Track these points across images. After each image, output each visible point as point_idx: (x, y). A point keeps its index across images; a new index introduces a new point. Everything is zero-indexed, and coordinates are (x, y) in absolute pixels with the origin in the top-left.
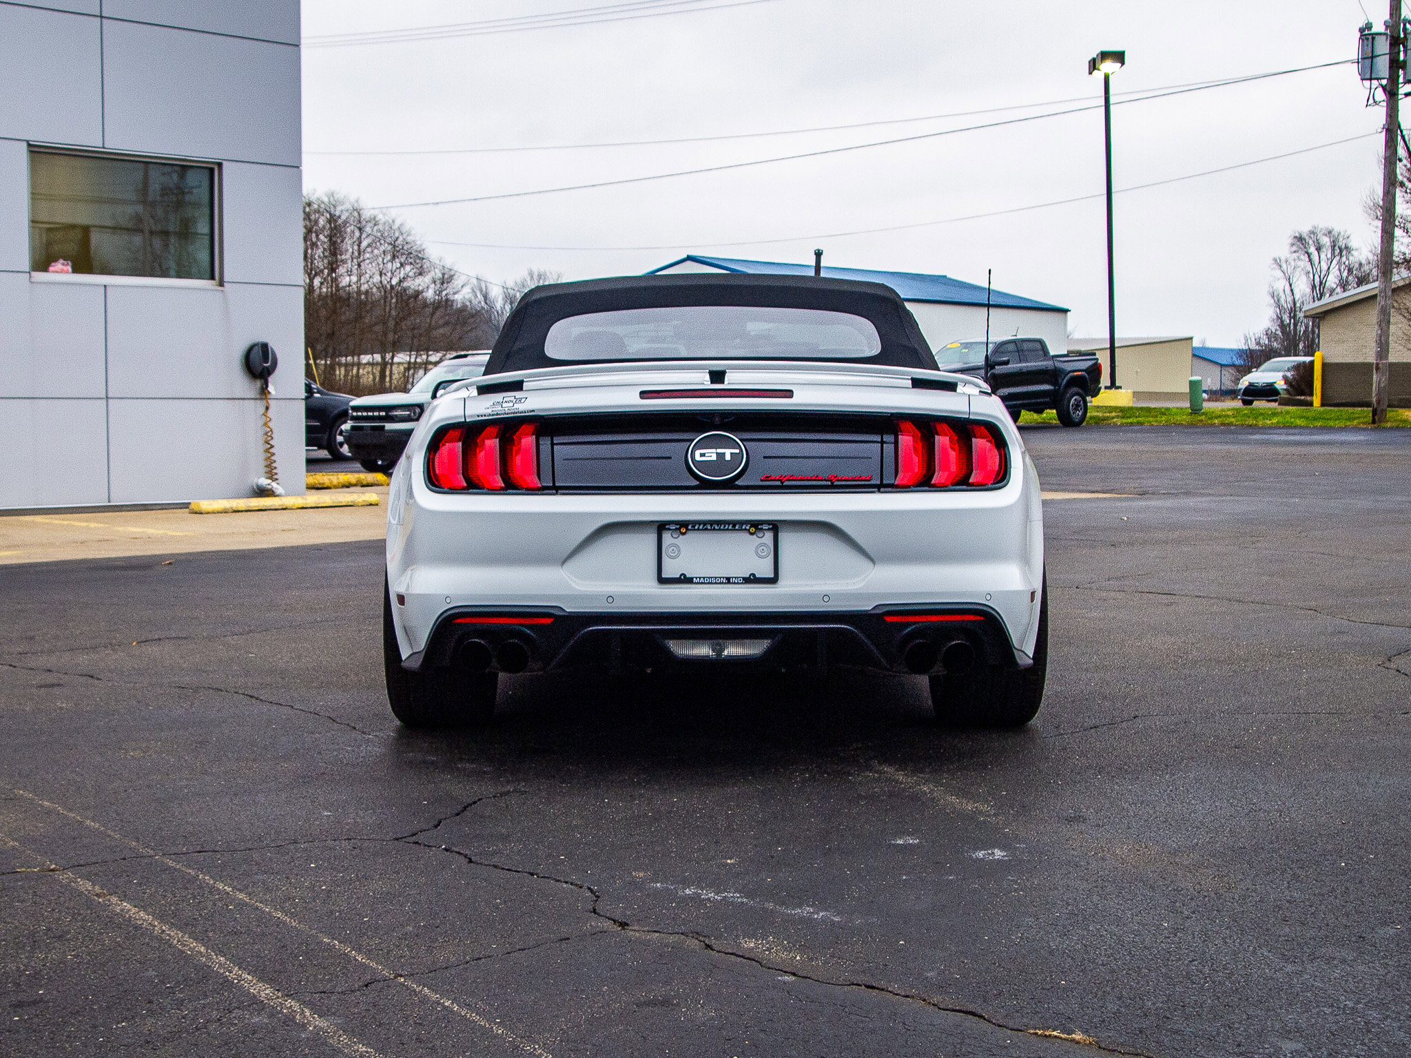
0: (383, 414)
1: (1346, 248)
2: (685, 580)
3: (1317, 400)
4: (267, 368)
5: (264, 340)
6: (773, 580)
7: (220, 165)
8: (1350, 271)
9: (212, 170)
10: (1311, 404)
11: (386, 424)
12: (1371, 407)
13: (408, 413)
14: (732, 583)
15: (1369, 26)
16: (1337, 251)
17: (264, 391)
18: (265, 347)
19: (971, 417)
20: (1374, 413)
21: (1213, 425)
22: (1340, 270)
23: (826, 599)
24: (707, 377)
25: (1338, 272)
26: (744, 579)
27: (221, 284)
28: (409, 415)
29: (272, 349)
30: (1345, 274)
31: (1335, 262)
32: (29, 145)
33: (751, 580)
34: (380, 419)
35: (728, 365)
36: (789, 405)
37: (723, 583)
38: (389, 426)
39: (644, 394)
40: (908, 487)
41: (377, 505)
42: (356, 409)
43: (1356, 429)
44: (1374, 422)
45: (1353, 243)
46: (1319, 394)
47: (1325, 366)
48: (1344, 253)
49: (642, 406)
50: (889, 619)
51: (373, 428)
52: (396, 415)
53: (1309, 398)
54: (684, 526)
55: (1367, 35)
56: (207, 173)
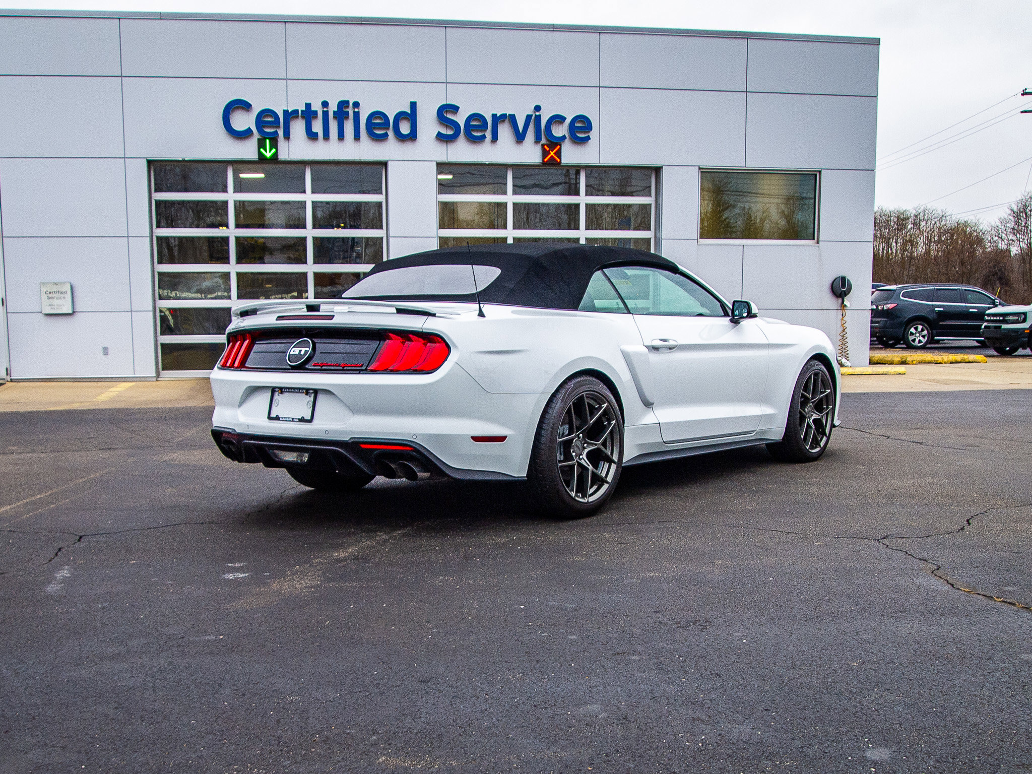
0: (1001, 318)
2: (277, 418)
4: (844, 291)
5: (843, 275)
6: (310, 421)
7: (820, 172)
9: (816, 175)
11: (1002, 325)
13: (1017, 318)
14: (295, 421)
17: (843, 306)
18: (843, 279)
19: (424, 331)
23: (327, 433)
24: (305, 310)
26: (299, 419)
27: (818, 243)
28: (1018, 319)
29: (848, 280)
32: (700, 169)
33: (302, 420)
34: (999, 321)
35: (321, 302)
36: (330, 324)
37: (290, 421)
38: (1004, 326)
39: (279, 318)
40: (376, 371)
41: (905, 374)
42: (989, 315)
49: (277, 324)
50: (363, 446)
51: (995, 327)
52: (1009, 319)
54: (282, 390)
56: (813, 177)
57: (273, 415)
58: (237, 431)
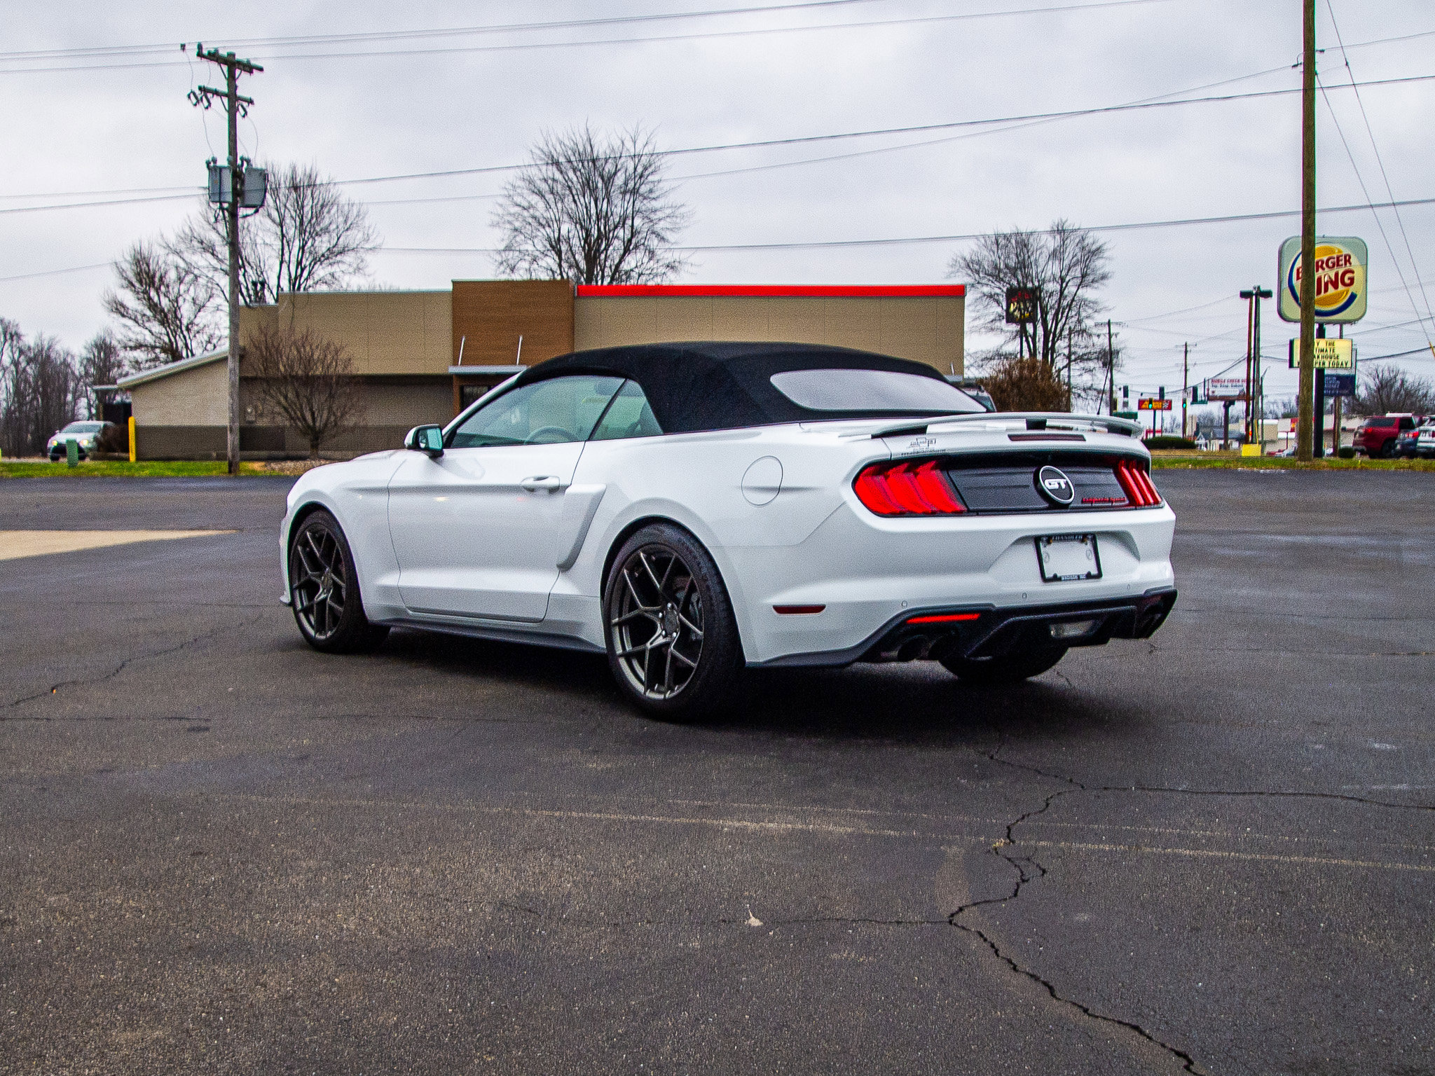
1: (16, 334)
3: (132, 457)
6: (1100, 576)
8: (21, 352)
10: (128, 459)
12: (225, 460)
14: (1081, 579)
15: (215, 161)
16: (8, 337)
20: (230, 465)
21: (95, 477)
22: (12, 351)
25: (11, 354)
26: (1084, 576)
30: (16, 356)
31: (7, 344)
33: (1088, 576)
36: (1084, 447)
37: (1076, 580)
39: (1012, 438)
43: (217, 478)
44: (230, 472)
45: (22, 330)
46: (134, 451)
47: (137, 429)
48: (15, 338)
49: (1013, 446)
53: (124, 455)
54: (1050, 539)
55: (213, 169)
57: (1048, 575)
58: (997, 606)
